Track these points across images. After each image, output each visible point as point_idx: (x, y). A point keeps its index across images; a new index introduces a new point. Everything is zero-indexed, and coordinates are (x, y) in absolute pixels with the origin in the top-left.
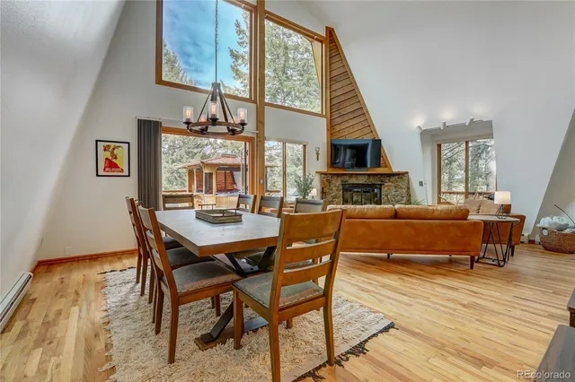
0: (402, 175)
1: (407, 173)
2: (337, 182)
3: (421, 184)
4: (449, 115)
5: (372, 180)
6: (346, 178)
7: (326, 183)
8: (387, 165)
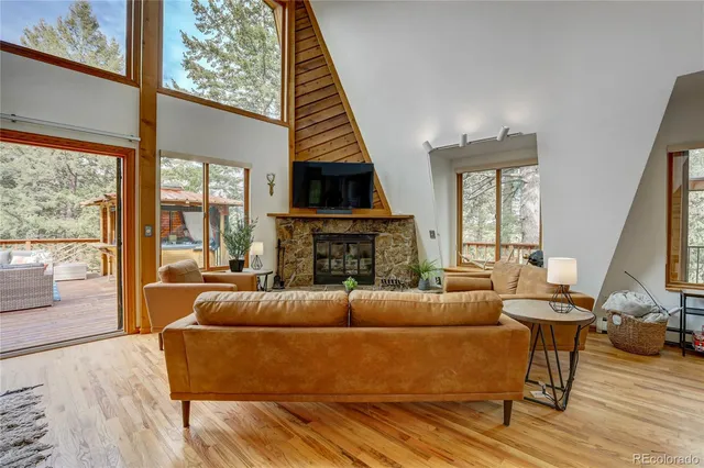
0: (405, 221)
1: (412, 217)
2: (304, 232)
3: (432, 234)
4: (472, 125)
5: (360, 228)
6: (320, 225)
7: (286, 233)
8: (383, 205)
